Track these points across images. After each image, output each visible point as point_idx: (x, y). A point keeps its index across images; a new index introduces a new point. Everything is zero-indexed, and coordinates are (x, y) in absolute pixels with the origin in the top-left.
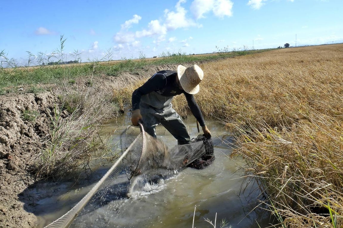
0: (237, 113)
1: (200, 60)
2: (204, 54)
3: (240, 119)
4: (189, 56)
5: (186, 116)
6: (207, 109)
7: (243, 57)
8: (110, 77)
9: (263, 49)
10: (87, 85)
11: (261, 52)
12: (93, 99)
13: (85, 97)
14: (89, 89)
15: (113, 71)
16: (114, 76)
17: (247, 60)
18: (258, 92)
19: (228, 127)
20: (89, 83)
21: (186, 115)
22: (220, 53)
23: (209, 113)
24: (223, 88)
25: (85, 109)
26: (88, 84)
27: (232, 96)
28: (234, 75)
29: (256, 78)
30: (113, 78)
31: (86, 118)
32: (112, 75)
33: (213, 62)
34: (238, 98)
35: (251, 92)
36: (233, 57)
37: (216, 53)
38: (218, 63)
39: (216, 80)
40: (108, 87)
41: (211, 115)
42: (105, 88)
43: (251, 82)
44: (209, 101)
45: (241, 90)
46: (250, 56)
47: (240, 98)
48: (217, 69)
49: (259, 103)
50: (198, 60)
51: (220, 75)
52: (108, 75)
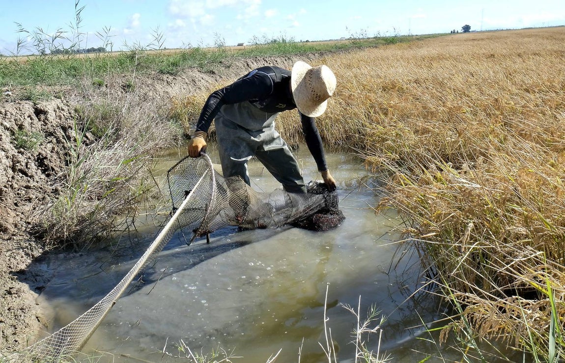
0: (384, 140)
1: (319, 50)
2: (326, 41)
3: (390, 149)
4: (301, 44)
5: (298, 146)
6: (332, 134)
7: (392, 46)
8: (165, 77)
9: (425, 35)
10: (124, 90)
11: (423, 40)
12: (137, 113)
13: (124, 110)
14: (129, 96)
15: (169, 66)
16: (171, 74)
17: (399, 53)
18: (419, 106)
19: (370, 163)
20: (129, 86)
21: (298, 143)
22: (354, 39)
23: (335, 140)
24: (361, 97)
25: (125, 130)
26: (127, 87)
27: (375, 112)
28: (379, 77)
29: (417, 81)
30: (171, 78)
31: (126, 145)
32: (168, 73)
33: (342, 55)
34: (386, 114)
35: (407, 105)
36: (376, 47)
37: (346, 40)
38: (350, 56)
39: (349, 85)
40: (162, 94)
41: (339, 144)
42: (157, 96)
43: (407, 88)
44: (337, 121)
45: (392, 102)
46: (404, 45)
47: (390, 115)
48: (349, 67)
49: (420, 124)
50: (316, 50)
51: (356, 77)
52: (162, 72)
